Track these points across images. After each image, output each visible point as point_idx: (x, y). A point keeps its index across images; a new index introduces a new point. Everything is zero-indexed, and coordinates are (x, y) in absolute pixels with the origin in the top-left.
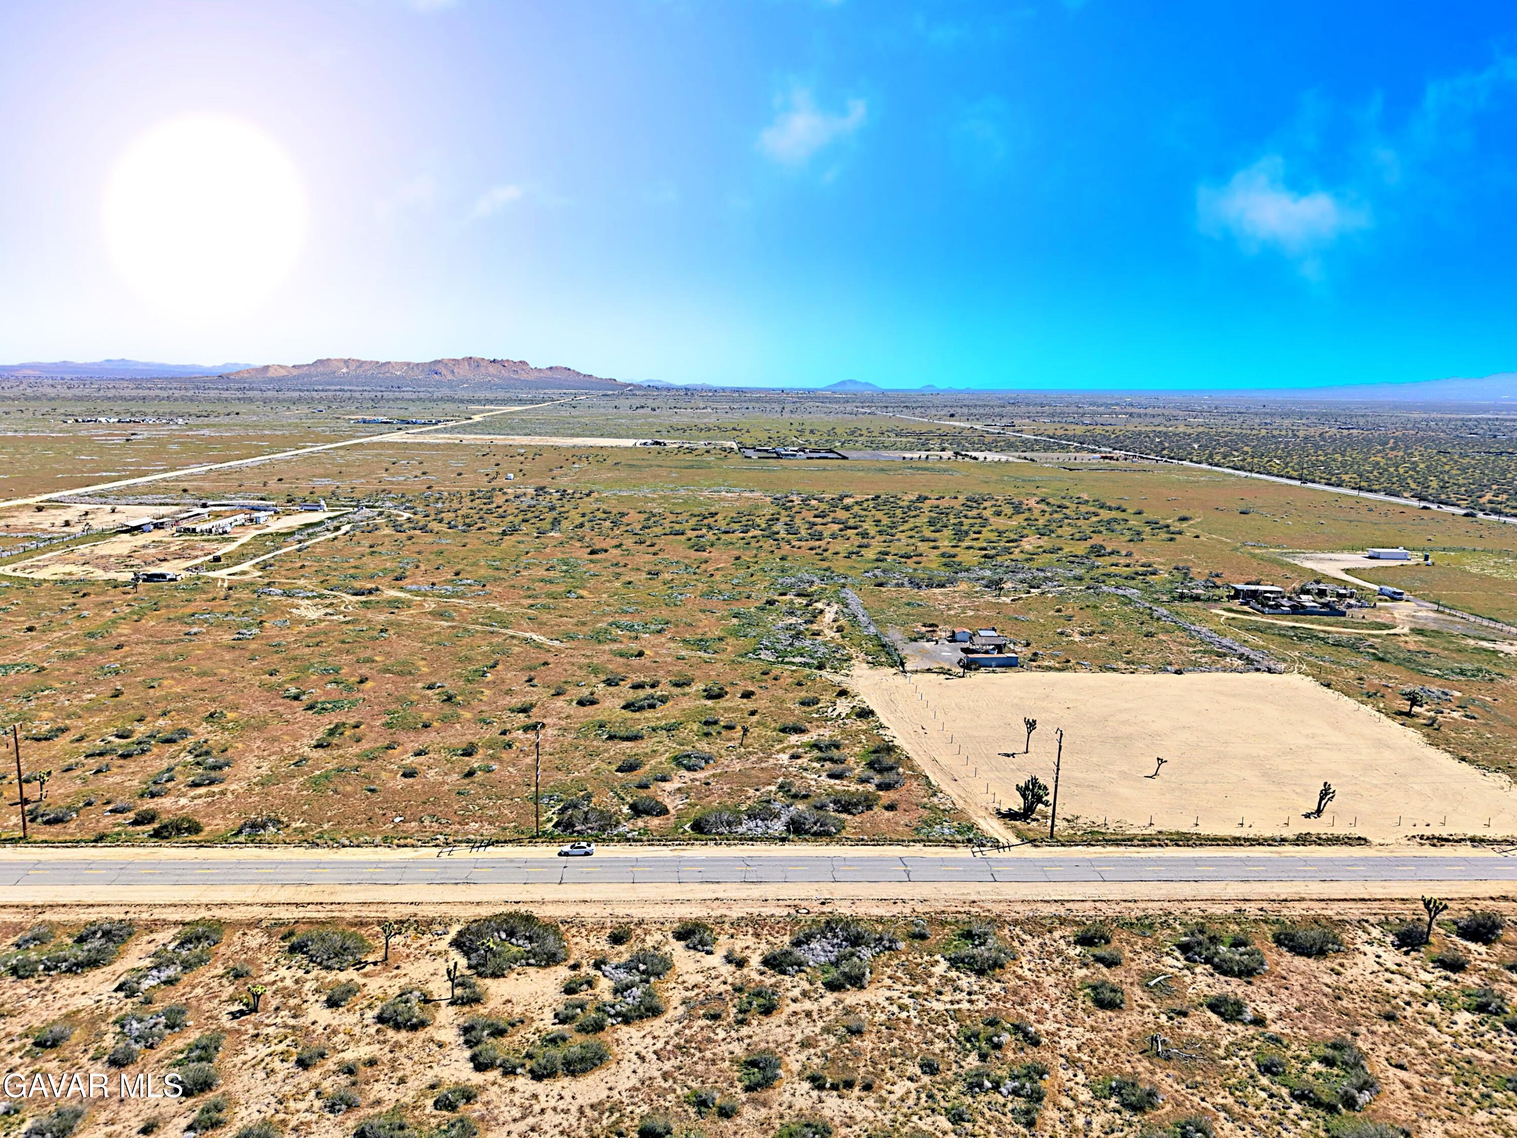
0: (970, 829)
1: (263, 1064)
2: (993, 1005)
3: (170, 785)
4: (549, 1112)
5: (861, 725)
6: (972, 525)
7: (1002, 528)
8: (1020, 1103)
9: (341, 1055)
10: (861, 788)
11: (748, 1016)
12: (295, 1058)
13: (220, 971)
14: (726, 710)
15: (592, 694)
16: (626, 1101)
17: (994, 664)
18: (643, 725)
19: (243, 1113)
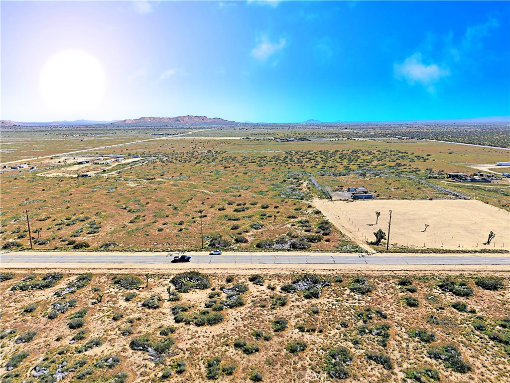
0: (357, 247)
1: (101, 319)
2: (368, 304)
3: (81, 233)
4: (202, 337)
5: (317, 216)
6: (354, 158)
7: (364, 159)
8: (380, 338)
9: (128, 316)
10: (317, 235)
11: (276, 306)
12: (112, 317)
13: (90, 289)
14: (269, 212)
15: (223, 207)
16: (230, 334)
17: (364, 197)
18: (240, 216)
19: (92, 335)
